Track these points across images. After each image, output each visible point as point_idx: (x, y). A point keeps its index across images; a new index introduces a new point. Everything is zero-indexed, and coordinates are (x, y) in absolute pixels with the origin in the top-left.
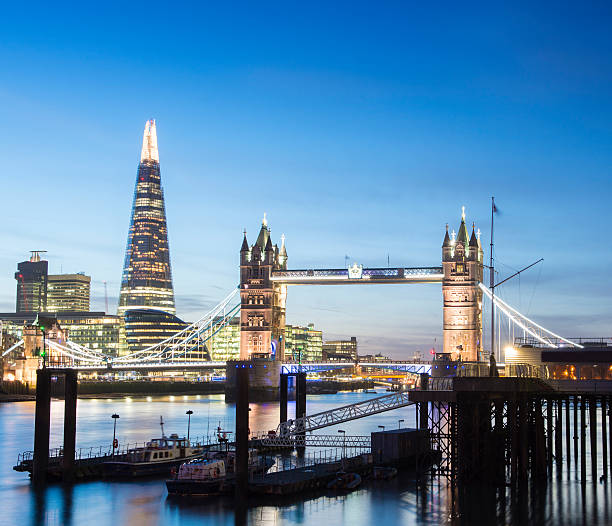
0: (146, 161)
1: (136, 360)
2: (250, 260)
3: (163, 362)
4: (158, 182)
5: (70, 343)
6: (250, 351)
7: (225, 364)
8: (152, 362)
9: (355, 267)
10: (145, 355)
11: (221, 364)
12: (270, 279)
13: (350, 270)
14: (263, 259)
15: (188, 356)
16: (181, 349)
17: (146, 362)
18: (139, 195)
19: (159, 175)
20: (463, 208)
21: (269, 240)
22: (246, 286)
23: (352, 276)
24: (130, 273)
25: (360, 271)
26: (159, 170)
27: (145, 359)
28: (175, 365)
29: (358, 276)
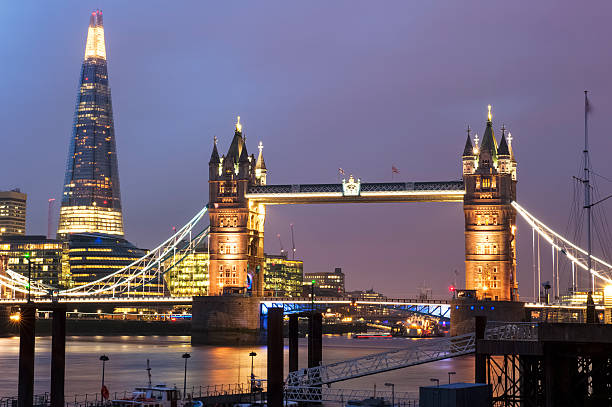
0: (90, 59)
1: (86, 293)
2: (220, 173)
3: (117, 296)
4: (105, 82)
5: (9, 272)
6: (221, 285)
7: (191, 300)
8: (104, 296)
9: (351, 181)
10: (96, 287)
11: (187, 300)
12: (247, 196)
13: (345, 186)
14: (237, 172)
15: (147, 289)
16: (138, 280)
17: (98, 296)
18: (81, 98)
19: (106, 74)
20: (489, 107)
21: (244, 149)
22: (216, 205)
23: (348, 192)
24: (71, 189)
25: (358, 186)
26: (105, 68)
27: (97, 292)
28: (131, 300)
29: (355, 192)
